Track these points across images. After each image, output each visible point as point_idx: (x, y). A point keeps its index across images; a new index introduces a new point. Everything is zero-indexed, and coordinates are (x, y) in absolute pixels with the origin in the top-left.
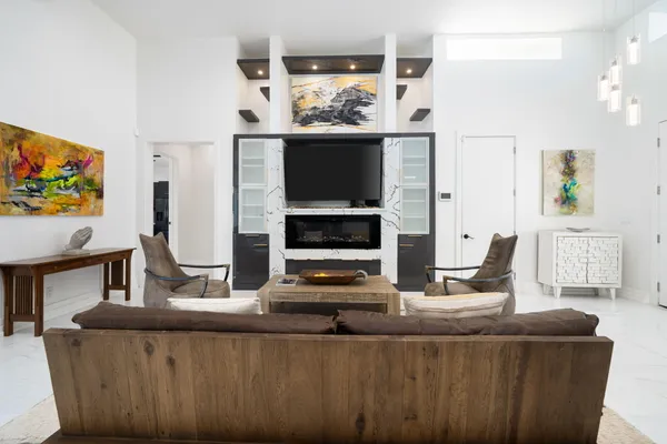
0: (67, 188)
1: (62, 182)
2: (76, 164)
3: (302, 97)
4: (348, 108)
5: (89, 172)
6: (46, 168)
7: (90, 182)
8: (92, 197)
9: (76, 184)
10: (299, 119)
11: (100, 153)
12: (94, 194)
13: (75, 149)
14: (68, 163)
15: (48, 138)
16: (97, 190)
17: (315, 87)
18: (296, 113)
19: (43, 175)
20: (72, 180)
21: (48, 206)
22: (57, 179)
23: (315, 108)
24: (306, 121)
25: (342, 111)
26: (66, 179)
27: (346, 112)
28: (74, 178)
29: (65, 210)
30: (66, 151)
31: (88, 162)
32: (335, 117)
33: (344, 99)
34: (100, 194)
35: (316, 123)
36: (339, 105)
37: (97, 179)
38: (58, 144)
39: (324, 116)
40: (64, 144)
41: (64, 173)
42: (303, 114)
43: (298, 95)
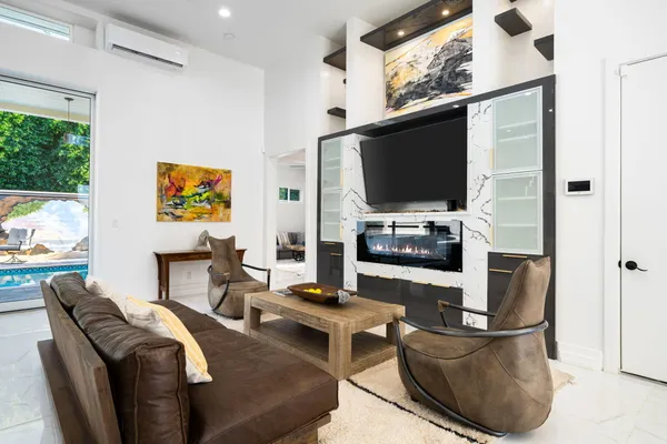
0: (201, 201)
1: (197, 198)
2: (208, 183)
3: (396, 74)
4: (449, 70)
5: (218, 188)
6: (186, 188)
7: (219, 196)
8: (221, 208)
9: (208, 199)
10: (392, 103)
11: (228, 172)
12: (222, 204)
13: (207, 172)
14: (202, 183)
15: (187, 167)
16: (225, 202)
17: (409, 57)
18: (389, 96)
19: (184, 193)
20: (205, 196)
21: (187, 215)
22: (194, 195)
23: (410, 83)
24: (399, 104)
25: (441, 78)
26: (200, 195)
27: (446, 77)
28: (207, 194)
29: (199, 218)
30: (201, 174)
31: (218, 180)
32: (433, 88)
33: (443, 60)
34: (228, 205)
35: (411, 103)
36: (436, 71)
37: (225, 194)
38: (194, 171)
39: (419, 91)
40: (199, 169)
41: (200, 191)
42: (397, 95)
43: (391, 73)
